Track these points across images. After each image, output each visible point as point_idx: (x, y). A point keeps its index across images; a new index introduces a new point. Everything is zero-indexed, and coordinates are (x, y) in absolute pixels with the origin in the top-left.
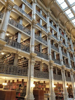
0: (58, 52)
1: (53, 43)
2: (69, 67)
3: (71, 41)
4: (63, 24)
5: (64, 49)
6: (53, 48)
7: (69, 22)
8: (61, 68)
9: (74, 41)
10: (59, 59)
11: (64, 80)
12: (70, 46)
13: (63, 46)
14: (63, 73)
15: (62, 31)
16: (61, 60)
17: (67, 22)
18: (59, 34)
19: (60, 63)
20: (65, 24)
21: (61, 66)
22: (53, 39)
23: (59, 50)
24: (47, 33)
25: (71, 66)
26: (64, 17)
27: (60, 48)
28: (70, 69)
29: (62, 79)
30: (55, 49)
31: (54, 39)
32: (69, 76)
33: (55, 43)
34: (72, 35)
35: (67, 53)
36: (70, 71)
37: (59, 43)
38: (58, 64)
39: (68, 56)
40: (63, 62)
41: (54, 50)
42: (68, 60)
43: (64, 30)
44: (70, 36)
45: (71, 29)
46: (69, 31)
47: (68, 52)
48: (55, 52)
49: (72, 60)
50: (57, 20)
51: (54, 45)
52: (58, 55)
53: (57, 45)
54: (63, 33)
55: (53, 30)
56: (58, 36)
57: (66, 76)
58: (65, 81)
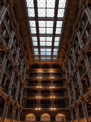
0: (10, 77)
1: (9, 65)
3: (26, 68)
4: (25, 47)
5: (16, 75)
6: (6, 71)
7: (31, 48)
8: (6, 99)
9: (28, 70)
10: (8, 86)
12: (23, 74)
13: (18, 72)
14: (7, 106)
15: (21, 54)
16: (10, 89)
17: (29, 47)
18: (18, 56)
19: (7, 93)
21: (7, 97)
22: (10, 60)
23: (12, 75)
24: (7, 49)
25: (17, 98)
26: (29, 41)
27: (13, 73)
28: (15, 102)
29: (2, 114)
30: (8, 73)
31: (12, 60)
32: (11, 111)
33: (10, 65)
34: (28, 63)
35: (18, 81)
36: (14, 105)
37: (15, 67)
38: (5, 94)
39: (18, 85)
40: (10, 92)
41: (6, 73)
42: (16, 91)
43: (24, 55)
44: (27, 63)
45: (30, 56)
46: (27, 57)
48: (7, 76)
49: (20, 91)
50: (22, 41)
51: (8, 67)
52: (8, 81)
53: (11, 69)
54: (21, 57)
55: (14, 49)
56: (17, 59)
57: (8, 111)
58: (6, 117)
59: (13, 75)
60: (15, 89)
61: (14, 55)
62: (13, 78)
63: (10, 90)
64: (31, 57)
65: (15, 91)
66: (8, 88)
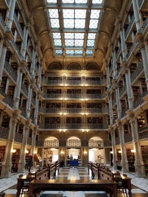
0: (14, 81)
1: (10, 60)
2: (25, 116)
3: (40, 69)
4: (37, 29)
5: (26, 79)
6: (7, 70)
7: (49, 32)
8: (11, 115)
9: (44, 72)
10: (13, 96)
11: (11, 138)
12: (37, 77)
13: (27, 73)
14: (13, 125)
15: (31, 43)
16: (17, 99)
17: (45, 31)
18: (25, 45)
19: (12, 105)
20: (39, 32)
21: (12, 111)
22: (12, 51)
23: (18, 77)
24: (5, 30)
25: (29, 115)
26: (44, 19)
27: (20, 75)
28: (26, 119)
29: (7, 136)
30: (10, 74)
31: (15, 52)
32: (21, 132)
33: (13, 61)
34: (44, 60)
35: (29, 88)
36: (24, 123)
37: (22, 64)
38: (8, 106)
39: (29, 95)
40: (18, 104)
41: (8, 74)
43: (36, 44)
44: (41, 60)
45: (46, 47)
46: (42, 49)
47: (31, 88)
48: (9, 78)
49: (32, 104)
50: (30, 17)
51: (10, 63)
52: (13, 88)
53: (15, 67)
54: (31, 48)
55: (17, 31)
56: (23, 50)
57: (16, 131)
58: (13, 140)
59: (20, 78)
60: (25, 101)
61: (19, 44)
62: (19, 83)
63: (16, 101)
64: (48, 49)
65: (26, 103)
66: (13, 98)
